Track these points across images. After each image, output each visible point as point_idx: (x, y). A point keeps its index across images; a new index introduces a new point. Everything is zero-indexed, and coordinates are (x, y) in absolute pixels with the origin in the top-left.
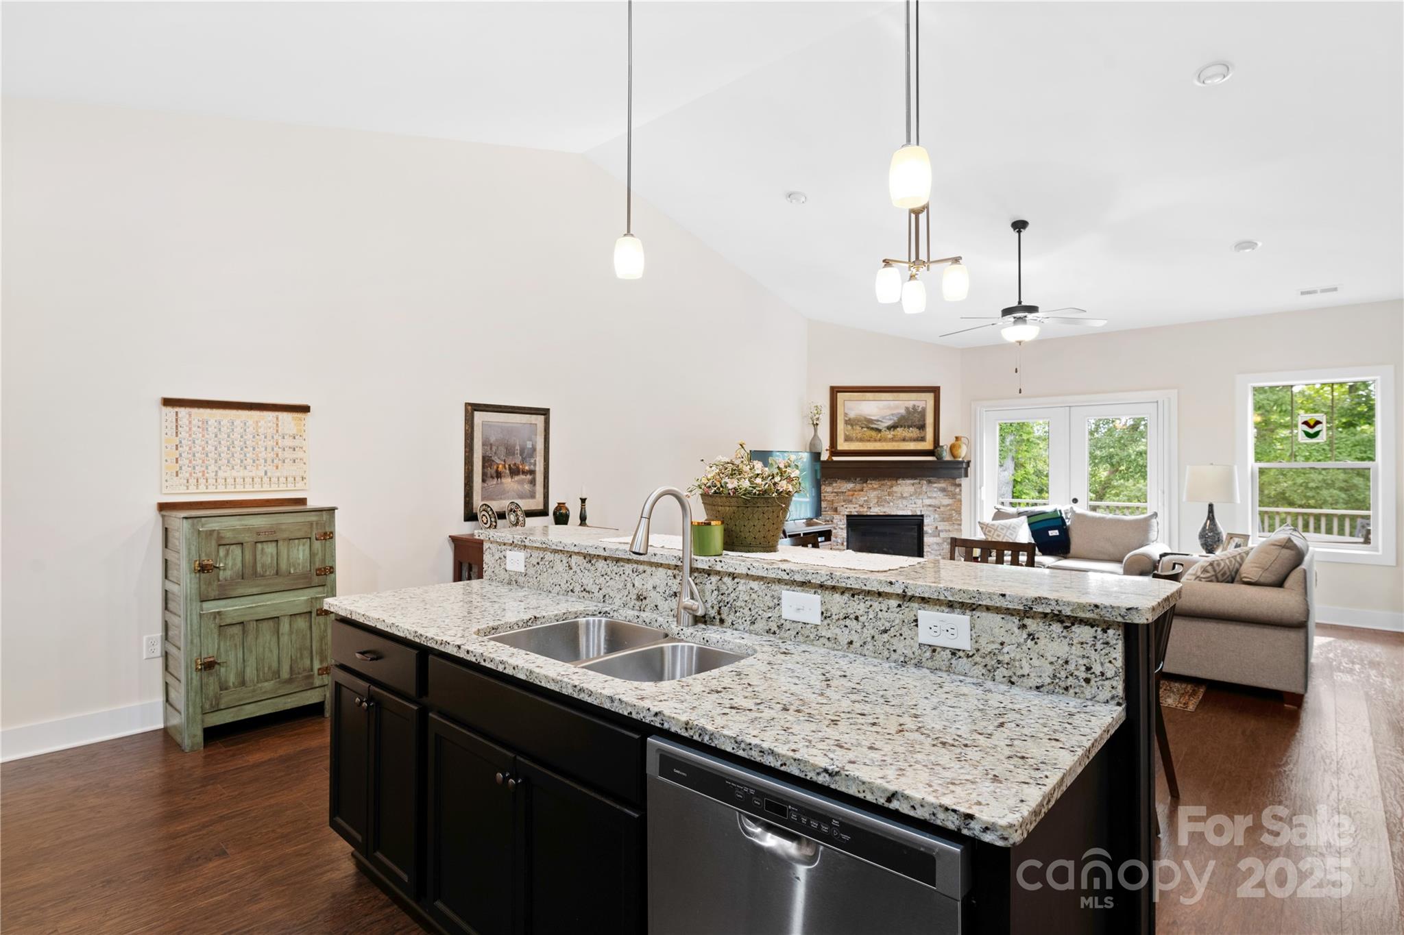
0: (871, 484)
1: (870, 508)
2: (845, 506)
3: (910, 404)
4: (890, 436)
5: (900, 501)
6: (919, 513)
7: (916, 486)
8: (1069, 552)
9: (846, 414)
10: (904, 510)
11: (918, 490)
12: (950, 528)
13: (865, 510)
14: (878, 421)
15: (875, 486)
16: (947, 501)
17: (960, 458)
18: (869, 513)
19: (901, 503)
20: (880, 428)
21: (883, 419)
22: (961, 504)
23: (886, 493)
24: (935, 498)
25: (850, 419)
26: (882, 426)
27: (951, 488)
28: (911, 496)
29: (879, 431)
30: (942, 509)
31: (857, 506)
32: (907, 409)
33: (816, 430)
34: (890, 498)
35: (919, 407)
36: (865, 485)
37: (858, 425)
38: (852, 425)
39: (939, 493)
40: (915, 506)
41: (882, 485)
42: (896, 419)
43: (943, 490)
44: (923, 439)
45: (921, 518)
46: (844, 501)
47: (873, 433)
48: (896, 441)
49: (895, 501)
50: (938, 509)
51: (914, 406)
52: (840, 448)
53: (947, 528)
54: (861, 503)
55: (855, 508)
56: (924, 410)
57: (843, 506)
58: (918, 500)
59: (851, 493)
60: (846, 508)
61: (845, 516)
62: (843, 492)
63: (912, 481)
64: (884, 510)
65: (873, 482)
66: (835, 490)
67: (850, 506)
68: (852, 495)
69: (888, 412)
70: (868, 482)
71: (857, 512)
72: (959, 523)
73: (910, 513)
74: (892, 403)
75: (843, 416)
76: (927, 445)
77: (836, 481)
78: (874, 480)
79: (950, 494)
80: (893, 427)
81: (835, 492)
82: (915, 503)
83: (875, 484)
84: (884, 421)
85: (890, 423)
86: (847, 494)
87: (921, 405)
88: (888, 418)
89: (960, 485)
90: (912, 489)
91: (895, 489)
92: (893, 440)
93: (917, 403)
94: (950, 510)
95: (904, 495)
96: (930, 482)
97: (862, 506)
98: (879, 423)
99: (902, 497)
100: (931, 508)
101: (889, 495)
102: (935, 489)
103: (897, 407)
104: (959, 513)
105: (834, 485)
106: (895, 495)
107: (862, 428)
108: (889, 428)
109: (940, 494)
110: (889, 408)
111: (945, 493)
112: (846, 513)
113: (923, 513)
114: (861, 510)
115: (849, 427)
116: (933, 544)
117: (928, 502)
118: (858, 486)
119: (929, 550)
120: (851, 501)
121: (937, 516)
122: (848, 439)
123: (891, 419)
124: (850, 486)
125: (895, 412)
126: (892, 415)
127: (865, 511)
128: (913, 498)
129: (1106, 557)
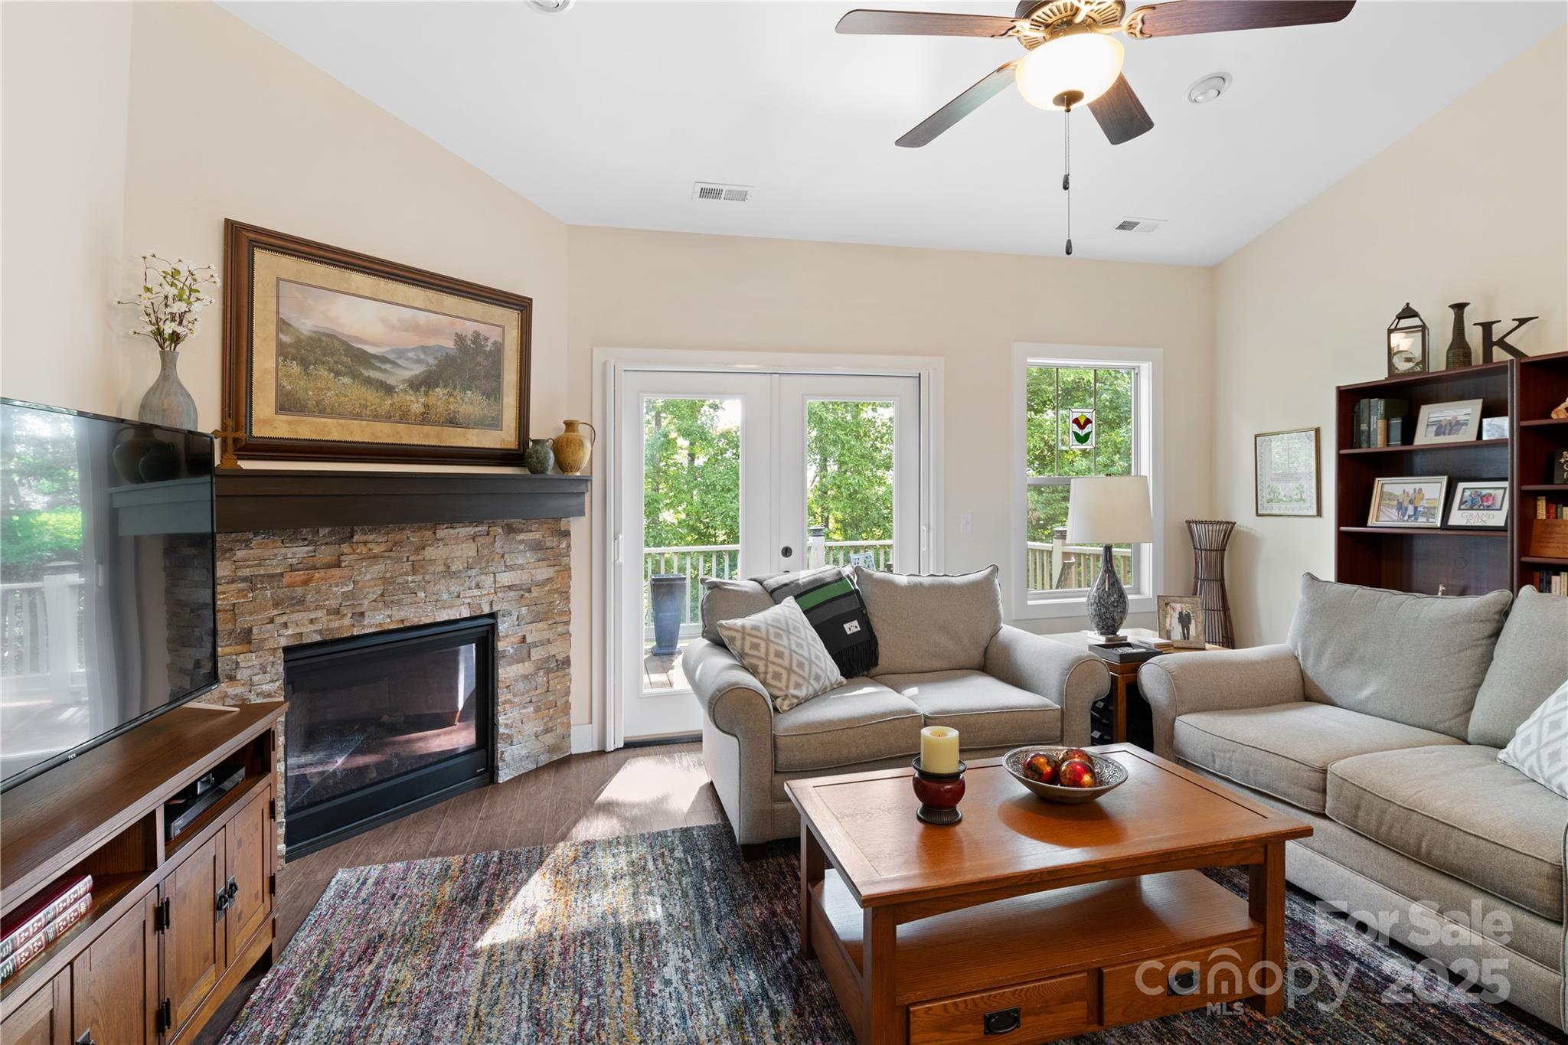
0: (365, 543)
1: (362, 614)
2: (279, 620)
3: (468, 328)
4: (417, 408)
5: (441, 586)
6: (487, 610)
7: (481, 540)
8: (876, 664)
9: (283, 325)
10: (452, 607)
11: (486, 552)
12: (551, 635)
13: (347, 621)
14: (384, 359)
15: (377, 550)
16: (543, 573)
17: (578, 470)
18: (356, 632)
19: (445, 589)
20: (391, 381)
21: (400, 358)
22: (570, 577)
23: (407, 567)
24: (521, 567)
25: (298, 343)
26: (398, 377)
27: (550, 542)
28: (469, 567)
29: (389, 389)
30: (535, 593)
31: (320, 614)
32: (460, 339)
33: (168, 362)
34: (418, 578)
35: (486, 339)
36: (345, 548)
37: (323, 363)
38: (305, 363)
39: (528, 554)
40: (476, 592)
41: (396, 544)
42: (431, 361)
43: (537, 547)
44: (495, 423)
45: (491, 621)
46: (276, 605)
47: (372, 396)
48: (434, 423)
49: (431, 588)
50: (527, 595)
51: (477, 335)
52: (259, 431)
53: (545, 635)
54: (333, 603)
55: (312, 621)
56: (499, 349)
57: (272, 621)
58: (483, 577)
59: (300, 576)
60: (285, 625)
61: (280, 654)
62: (271, 576)
63: (470, 530)
64: (402, 614)
65: (371, 537)
66: (247, 572)
67: (295, 616)
68: (306, 583)
69: (412, 340)
70: (356, 538)
71: (320, 632)
72: (565, 619)
73: (466, 614)
74: (423, 317)
75: (273, 328)
76: (504, 437)
77: (249, 541)
78: (371, 531)
79: (550, 554)
80: (425, 383)
81: (244, 579)
82: (478, 586)
83: (376, 542)
84: (399, 362)
85: (418, 370)
86: (286, 580)
87: (493, 335)
88: (411, 355)
89: (567, 534)
90: (469, 550)
91: (430, 553)
92: (425, 418)
93: (483, 329)
94: (550, 592)
95: (454, 568)
96: (510, 530)
97: (337, 612)
98: (388, 366)
99: (448, 573)
100: (512, 594)
101: (414, 572)
102: (522, 547)
103: (436, 331)
104: (565, 595)
105: (240, 554)
106: (431, 569)
107: (338, 374)
108: (415, 385)
109: (530, 557)
110: (416, 328)
111: (540, 555)
112: (284, 642)
113: (495, 609)
114: (335, 624)
115: (295, 368)
116: (516, 681)
117: (505, 578)
118: (325, 554)
119: (509, 696)
120: (301, 602)
121: (524, 610)
122: (286, 404)
123: (418, 361)
124: (298, 552)
125: (432, 342)
126: (424, 349)
127: (345, 626)
128: (473, 572)
129: (944, 664)
